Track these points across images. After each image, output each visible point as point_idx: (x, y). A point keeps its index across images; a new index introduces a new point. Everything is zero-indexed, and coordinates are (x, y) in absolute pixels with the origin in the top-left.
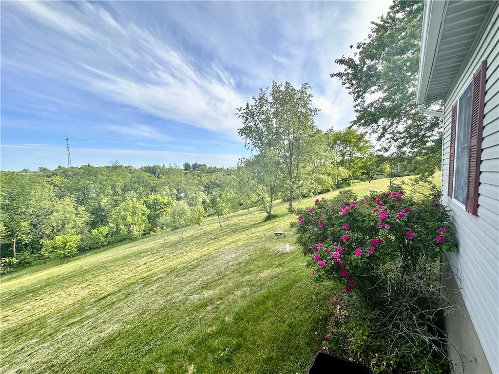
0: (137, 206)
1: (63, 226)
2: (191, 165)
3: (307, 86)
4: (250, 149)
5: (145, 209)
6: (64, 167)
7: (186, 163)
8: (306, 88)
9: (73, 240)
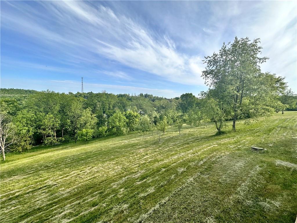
0: (122, 116)
1: (85, 124)
2: (144, 95)
3: (258, 41)
4: (209, 85)
5: (125, 118)
6: (80, 93)
7: (141, 94)
8: (256, 43)
9: (91, 132)
